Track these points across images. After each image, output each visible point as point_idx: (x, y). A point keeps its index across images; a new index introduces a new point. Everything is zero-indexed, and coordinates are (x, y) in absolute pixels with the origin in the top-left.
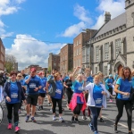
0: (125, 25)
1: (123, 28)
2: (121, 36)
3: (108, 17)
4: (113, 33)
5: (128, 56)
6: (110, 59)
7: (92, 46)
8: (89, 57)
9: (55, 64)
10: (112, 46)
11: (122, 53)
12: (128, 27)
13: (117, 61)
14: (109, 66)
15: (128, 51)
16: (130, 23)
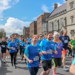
1: (65, 12)
2: (64, 16)
3: (56, 6)
4: (59, 15)
5: (68, 27)
6: (57, 29)
7: (47, 22)
8: (46, 28)
9: (27, 33)
10: (58, 22)
11: (64, 26)
12: (67, 11)
13: (61, 30)
15: (67, 25)
16: (68, 9)
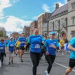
0: (67, 11)
1: (66, 12)
2: (65, 17)
4: (60, 15)
5: (68, 28)
6: (58, 29)
7: (48, 22)
8: (46, 28)
9: (27, 32)
10: (59, 22)
11: (65, 26)
13: (62, 31)
14: (57, 33)
16: (70, 9)
